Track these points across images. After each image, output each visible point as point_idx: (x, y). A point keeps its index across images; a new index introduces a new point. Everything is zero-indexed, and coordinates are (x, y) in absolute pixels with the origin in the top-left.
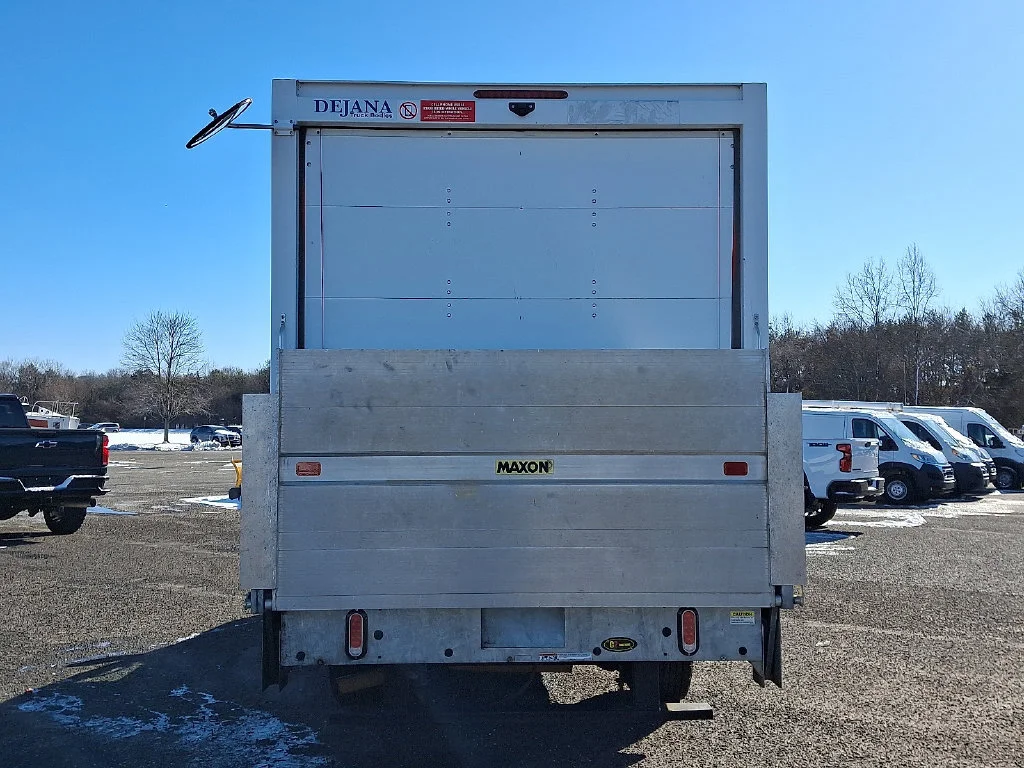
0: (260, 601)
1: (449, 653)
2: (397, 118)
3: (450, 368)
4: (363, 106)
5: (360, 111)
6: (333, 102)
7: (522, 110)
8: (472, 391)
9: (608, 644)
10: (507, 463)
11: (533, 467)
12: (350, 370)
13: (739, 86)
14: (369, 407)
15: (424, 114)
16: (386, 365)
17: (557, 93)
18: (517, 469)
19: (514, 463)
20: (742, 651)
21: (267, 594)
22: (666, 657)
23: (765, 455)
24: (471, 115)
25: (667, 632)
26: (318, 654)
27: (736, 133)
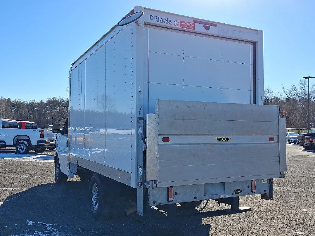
0: (153, 184)
1: (195, 198)
2: (173, 25)
3: (205, 108)
4: (164, 19)
5: (163, 21)
6: (155, 17)
7: (207, 28)
8: (211, 115)
9: (235, 192)
10: (219, 138)
11: (226, 139)
12: (178, 107)
13: (257, 31)
14: (183, 120)
15: (181, 25)
16: (187, 106)
17: (215, 24)
18: (222, 140)
19: (221, 138)
20: (265, 191)
21: (155, 182)
22: (248, 194)
23: (278, 135)
24: (194, 28)
25: (248, 187)
26: (159, 201)
27: (254, 44)
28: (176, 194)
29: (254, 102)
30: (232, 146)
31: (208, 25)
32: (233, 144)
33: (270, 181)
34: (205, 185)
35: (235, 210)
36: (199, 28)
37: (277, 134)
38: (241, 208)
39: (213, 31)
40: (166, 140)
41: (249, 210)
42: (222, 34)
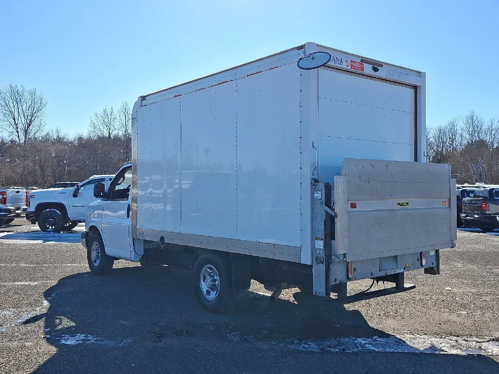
1: (371, 274)
2: (344, 66)
4: (335, 59)
5: (334, 61)
7: (376, 70)
8: (392, 176)
9: (407, 266)
10: (399, 203)
11: (405, 204)
12: (363, 167)
13: (419, 72)
14: (368, 182)
15: (351, 66)
16: (372, 165)
17: (380, 64)
18: (402, 205)
19: (401, 203)
20: (433, 264)
21: (345, 255)
22: (418, 268)
23: (450, 199)
24: (363, 69)
25: (418, 260)
26: (340, 279)
27: (415, 88)
28: (355, 270)
29: (416, 160)
30: (410, 212)
31: (376, 66)
32: (411, 209)
33: (437, 251)
34: (380, 258)
35: (400, 288)
36: (368, 69)
37: (449, 197)
38: (406, 285)
39: (381, 73)
40: (353, 206)
41: (414, 287)
42: (389, 77)
